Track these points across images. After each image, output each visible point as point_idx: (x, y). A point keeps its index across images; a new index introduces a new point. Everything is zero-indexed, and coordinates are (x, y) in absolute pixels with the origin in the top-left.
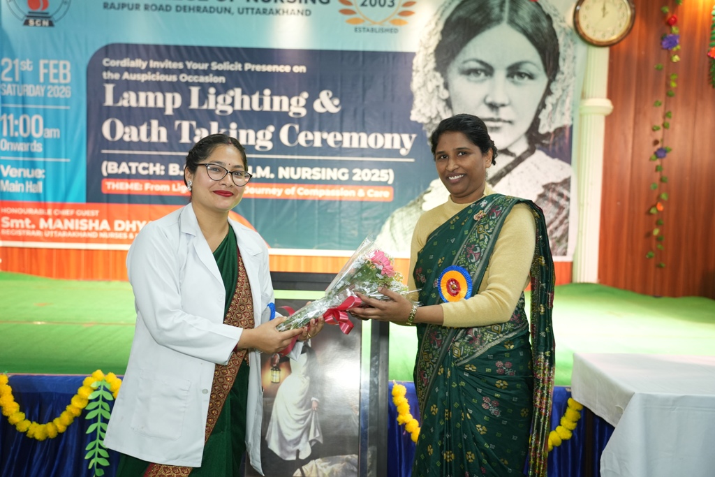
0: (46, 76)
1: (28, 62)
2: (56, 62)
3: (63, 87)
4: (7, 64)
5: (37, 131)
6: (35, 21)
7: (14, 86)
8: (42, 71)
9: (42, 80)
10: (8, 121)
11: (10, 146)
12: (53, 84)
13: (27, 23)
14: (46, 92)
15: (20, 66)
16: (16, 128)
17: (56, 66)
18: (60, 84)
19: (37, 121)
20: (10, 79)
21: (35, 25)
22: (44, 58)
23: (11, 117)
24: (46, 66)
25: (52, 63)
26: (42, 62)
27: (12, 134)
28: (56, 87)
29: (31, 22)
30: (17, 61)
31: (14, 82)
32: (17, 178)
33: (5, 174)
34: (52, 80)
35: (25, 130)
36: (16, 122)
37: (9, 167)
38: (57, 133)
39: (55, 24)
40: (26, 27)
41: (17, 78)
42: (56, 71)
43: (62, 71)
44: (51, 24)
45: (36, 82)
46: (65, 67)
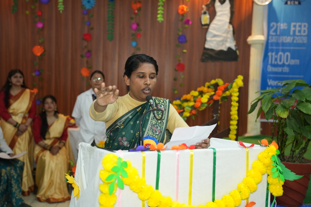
0: (294, 31)
1: (285, 24)
2: (299, 24)
3: (302, 37)
4: (274, 25)
5: (287, 61)
6: (291, 2)
7: (276, 37)
8: (292, 29)
9: (292, 33)
10: (272, 56)
11: (272, 69)
12: (298, 36)
13: (286, 3)
14: (294, 39)
15: (280, 26)
16: (276, 59)
17: (300, 26)
18: (301, 36)
19: (287, 56)
20: (274, 34)
21: (291, 4)
22: (294, 22)
23: (274, 54)
24: (295, 26)
25: (298, 24)
26: (293, 24)
27: (273, 62)
28: (299, 37)
29: (289, 2)
30: (279, 24)
31: (277, 35)
32: (275, 86)
33: (269, 84)
34: (297, 33)
35: (280, 61)
36: (276, 56)
37: (271, 80)
38: (297, 62)
39: (302, 3)
40: (286, 6)
41: (278, 33)
42: (299, 29)
43: (303, 29)
44: (300, 3)
45: (288, 35)
46: (305, 26)
